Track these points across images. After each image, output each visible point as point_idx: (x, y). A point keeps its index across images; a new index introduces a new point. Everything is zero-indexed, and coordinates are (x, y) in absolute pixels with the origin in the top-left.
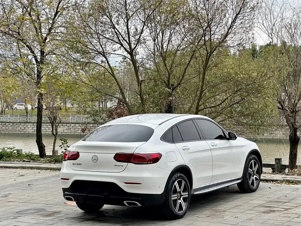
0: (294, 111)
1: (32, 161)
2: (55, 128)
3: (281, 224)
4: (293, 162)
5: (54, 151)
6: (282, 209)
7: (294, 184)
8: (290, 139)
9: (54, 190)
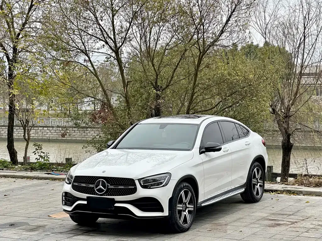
0: (287, 115)
1: (5, 169)
2: (28, 132)
3: (291, 239)
4: (286, 170)
5: (25, 158)
6: (288, 223)
7: (295, 194)
8: (282, 146)
9: (35, 201)
